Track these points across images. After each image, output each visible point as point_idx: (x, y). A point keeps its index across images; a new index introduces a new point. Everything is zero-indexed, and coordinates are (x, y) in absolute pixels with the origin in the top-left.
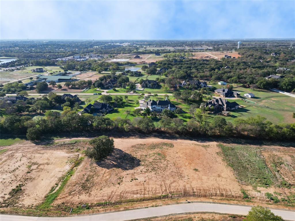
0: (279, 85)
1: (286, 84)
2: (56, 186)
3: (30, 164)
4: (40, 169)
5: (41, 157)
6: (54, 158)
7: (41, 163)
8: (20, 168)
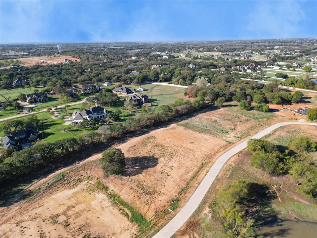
0: (148, 79)
1: (154, 76)
2: (122, 211)
3: (51, 220)
4: (73, 215)
5: (48, 209)
6: (65, 200)
7: (63, 211)
8: (44, 231)
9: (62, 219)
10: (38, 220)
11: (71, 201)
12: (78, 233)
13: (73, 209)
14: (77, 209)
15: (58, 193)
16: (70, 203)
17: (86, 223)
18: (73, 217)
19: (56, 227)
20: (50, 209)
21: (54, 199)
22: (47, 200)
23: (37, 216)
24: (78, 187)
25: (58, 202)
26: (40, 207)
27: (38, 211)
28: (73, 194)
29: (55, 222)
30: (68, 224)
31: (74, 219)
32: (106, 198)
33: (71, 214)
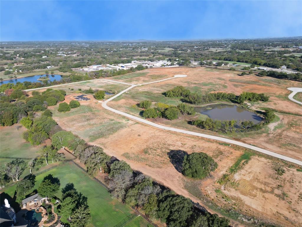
2: (245, 164)
3: (285, 198)
4: (268, 187)
5: (277, 206)
6: (258, 198)
7: (271, 194)
8: (298, 197)
9: (277, 191)
10: (293, 207)
11: (257, 193)
12: (280, 179)
13: (264, 189)
14: (263, 187)
15: (253, 208)
16: (259, 194)
17: (269, 177)
18: (271, 186)
19: (287, 192)
20: (276, 204)
21: (263, 208)
22: (269, 213)
23: (291, 210)
24: (235, 195)
25: (265, 202)
26: (281, 214)
27: (286, 213)
28: (247, 196)
29: (284, 194)
30: (279, 187)
31: (272, 184)
32: (237, 174)
33: (270, 188)
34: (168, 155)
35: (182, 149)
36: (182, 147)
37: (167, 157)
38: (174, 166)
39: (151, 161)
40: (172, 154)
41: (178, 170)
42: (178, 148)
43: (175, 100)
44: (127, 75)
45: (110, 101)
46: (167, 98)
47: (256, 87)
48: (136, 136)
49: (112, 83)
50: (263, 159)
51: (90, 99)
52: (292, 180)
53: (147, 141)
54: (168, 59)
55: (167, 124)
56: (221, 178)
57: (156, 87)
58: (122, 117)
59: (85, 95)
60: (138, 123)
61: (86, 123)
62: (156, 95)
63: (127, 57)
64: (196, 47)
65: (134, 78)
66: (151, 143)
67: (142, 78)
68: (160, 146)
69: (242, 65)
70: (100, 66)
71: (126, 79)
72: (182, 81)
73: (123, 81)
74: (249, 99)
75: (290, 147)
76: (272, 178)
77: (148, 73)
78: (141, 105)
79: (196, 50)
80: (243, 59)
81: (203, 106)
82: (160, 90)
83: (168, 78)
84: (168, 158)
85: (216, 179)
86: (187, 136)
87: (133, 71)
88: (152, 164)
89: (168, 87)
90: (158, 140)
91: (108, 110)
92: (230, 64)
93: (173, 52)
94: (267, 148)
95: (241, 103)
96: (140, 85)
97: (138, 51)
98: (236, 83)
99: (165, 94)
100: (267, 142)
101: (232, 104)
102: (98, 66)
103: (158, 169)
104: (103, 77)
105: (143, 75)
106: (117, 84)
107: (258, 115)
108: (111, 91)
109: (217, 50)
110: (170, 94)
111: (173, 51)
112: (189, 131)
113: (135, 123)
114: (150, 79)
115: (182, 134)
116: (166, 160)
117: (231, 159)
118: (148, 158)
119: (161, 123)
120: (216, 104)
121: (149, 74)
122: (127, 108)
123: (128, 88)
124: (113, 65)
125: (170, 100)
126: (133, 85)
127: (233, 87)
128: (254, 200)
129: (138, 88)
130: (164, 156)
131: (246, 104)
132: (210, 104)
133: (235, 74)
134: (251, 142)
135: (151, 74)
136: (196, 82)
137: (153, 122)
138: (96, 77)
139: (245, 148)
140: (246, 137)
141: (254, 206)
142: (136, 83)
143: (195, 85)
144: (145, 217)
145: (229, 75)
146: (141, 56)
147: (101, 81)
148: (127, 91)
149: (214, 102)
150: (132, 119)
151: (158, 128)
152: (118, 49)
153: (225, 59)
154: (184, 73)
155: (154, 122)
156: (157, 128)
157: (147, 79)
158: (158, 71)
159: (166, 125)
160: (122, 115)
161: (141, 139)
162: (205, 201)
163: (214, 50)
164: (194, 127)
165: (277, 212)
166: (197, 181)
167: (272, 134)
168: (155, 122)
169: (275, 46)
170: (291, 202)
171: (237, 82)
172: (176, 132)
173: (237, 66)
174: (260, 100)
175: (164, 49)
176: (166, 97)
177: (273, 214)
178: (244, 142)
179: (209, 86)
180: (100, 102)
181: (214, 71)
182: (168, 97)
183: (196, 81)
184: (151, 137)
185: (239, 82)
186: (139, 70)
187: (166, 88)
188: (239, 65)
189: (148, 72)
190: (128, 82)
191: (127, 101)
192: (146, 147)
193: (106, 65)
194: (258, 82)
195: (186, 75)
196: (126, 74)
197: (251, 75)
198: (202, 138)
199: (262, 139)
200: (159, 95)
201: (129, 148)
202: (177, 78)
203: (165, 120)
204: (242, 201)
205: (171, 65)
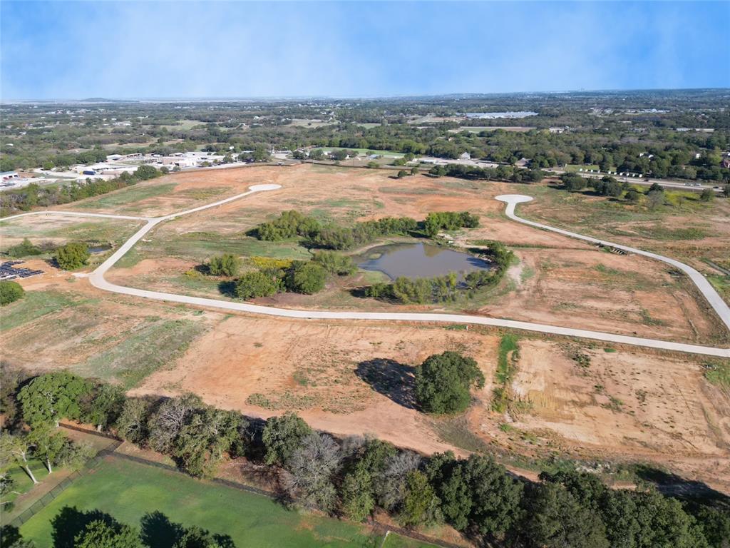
2: (516, 359)
3: (620, 407)
4: (582, 393)
5: (617, 426)
6: (578, 420)
7: (595, 407)
8: (638, 401)
9: (601, 399)
10: (642, 420)
11: (571, 412)
12: (590, 374)
13: (577, 400)
14: (571, 396)
15: (583, 443)
16: (575, 411)
17: (572, 375)
18: (584, 391)
20: (614, 423)
21: (599, 437)
22: (614, 444)
23: (642, 428)
24: (539, 426)
25: (595, 425)
26: (632, 439)
28: (558, 422)
29: (615, 401)
30: (598, 389)
31: (586, 388)
32: (515, 382)
33: (585, 396)
34: (357, 375)
35: (381, 356)
36: (376, 350)
37: (357, 380)
38: (389, 397)
39: (329, 400)
40: (365, 371)
41: (403, 405)
42: (371, 355)
43: (288, 247)
44: (116, 195)
45: (110, 269)
46: (264, 242)
47: (440, 201)
48: (251, 346)
49: (83, 220)
50: (539, 343)
51: (40, 272)
52: (611, 371)
53: (287, 355)
54: (203, 146)
55: (307, 305)
56: (493, 398)
57: (219, 218)
58: (176, 306)
59: (19, 263)
60: (230, 315)
61: (78, 340)
62: (232, 240)
63: (81, 147)
64: (257, 117)
65: (141, 201)
66: (301, 357)
67: (167, 201)
68: (327, 358)
69: (385, 156)
70: (13, 174)
71: (122, 207)
72: (276, 201)
73: (112, 210)
74: (444, 227)
75: (569, 310)
76: (576, 374)
77: (176, 185)
78: (214, 269)
79: (261, 125)
80: (380, 142)
81: (358, 252)
82: (234, 226)
83: (235, 194)
84: (364, 384)
85: (486, 404)
86: (371, 325)
87: (130, 183)
88: (336, 406)
89: (249, 216)
90: (313, 346)
91: (119, 294)
92: (361, 154)
93: (206, 129)
94: (532, 319)
95: (433, 236)
96: (173, 217)
97: (107, 130)
98: (398, 196)
99: (254, 233)
100: (526, 308)
101: (415, 240)
102: (7, 175)
103: (359, 414)
104: (42, 206)
105: (165, 190)
106: (98, 221)
107: (477, 256)
108: (97, 241)
109: (310, 124)
110: (270, 232)
111: (203, 127)
112: (367, 312)
113: (224, 316)
114: (191, 200)
115: (355, 322)
116: (362, 389)
117: (487, 355)
118: (315, 394)
119: (289, 304)
120: (383, 244)
121: (180, 188)
122: (174, 280)
123: (139, 229)
124: (54, 169)
125: (275, 247)
126: (151, 220)
127: (393, 203)
128: (574, 426)
129: (171, 226)
130: (352, 381)
131: (443, 237)
132: (371, 247)
133: (382, 175)
134: (499, 312)
135: (186, 188)
136: (311, 199)
137: (269, 306)
138: (21, 208)
139: (497, 327)
140: (486, 304)
141: (583, 438)
142: (157, 215)
143: (314, 207)
144: (403, 533)
145: (372, 180)
146: (121, 141)
147: (42, 217)
148: (143, 237)
149: (377, 240)
150: (210, 307)
151: (293, 319)
152: (40, 125)
153: (343, 144)
154: (271, 181)
155: (273, 306)
156: (289, 319)
157: (180, 201)
158: (199, 179)
159: (306, 307)
160: (174, 302)
161: (269, 353)
162: (500, 456)
163: (304, 123)
164: (371, 300)
165: (625, 437)
166: (457, 417)
167: (525, 290)
168: (277, 306)
169: (424, 113)
170: (633, 412)
171: (398, 193)
172: (340, 319)
173: (376, 158)
174: (463, 226)
175: (178, 124)
176: (259, 241)
177: (621, 442)
178: (489, 316)
179: (344, 206)
180: (78, 275)
181: (335, 172)
182: (267, 239)
183: (309, 196)
184: (290, 344)
185: (401, 193)
186: (145, 180)
187: (246, 218)
188: (380, 157)
189: (172, 182)
190: (130, 213)
191: (161, 263)
192: (295, 370)
193: (31, 172)
194: (438, 190)
195: (277, 184)
196: (112, 193)
197: (416, 175)
198: (405, 323)
199: (514, 304)
200: (239, 237)
201: (252, 380)
202: (259, 192)
203: (296, 297)
204: (556, 434)
205: (225, 162)
